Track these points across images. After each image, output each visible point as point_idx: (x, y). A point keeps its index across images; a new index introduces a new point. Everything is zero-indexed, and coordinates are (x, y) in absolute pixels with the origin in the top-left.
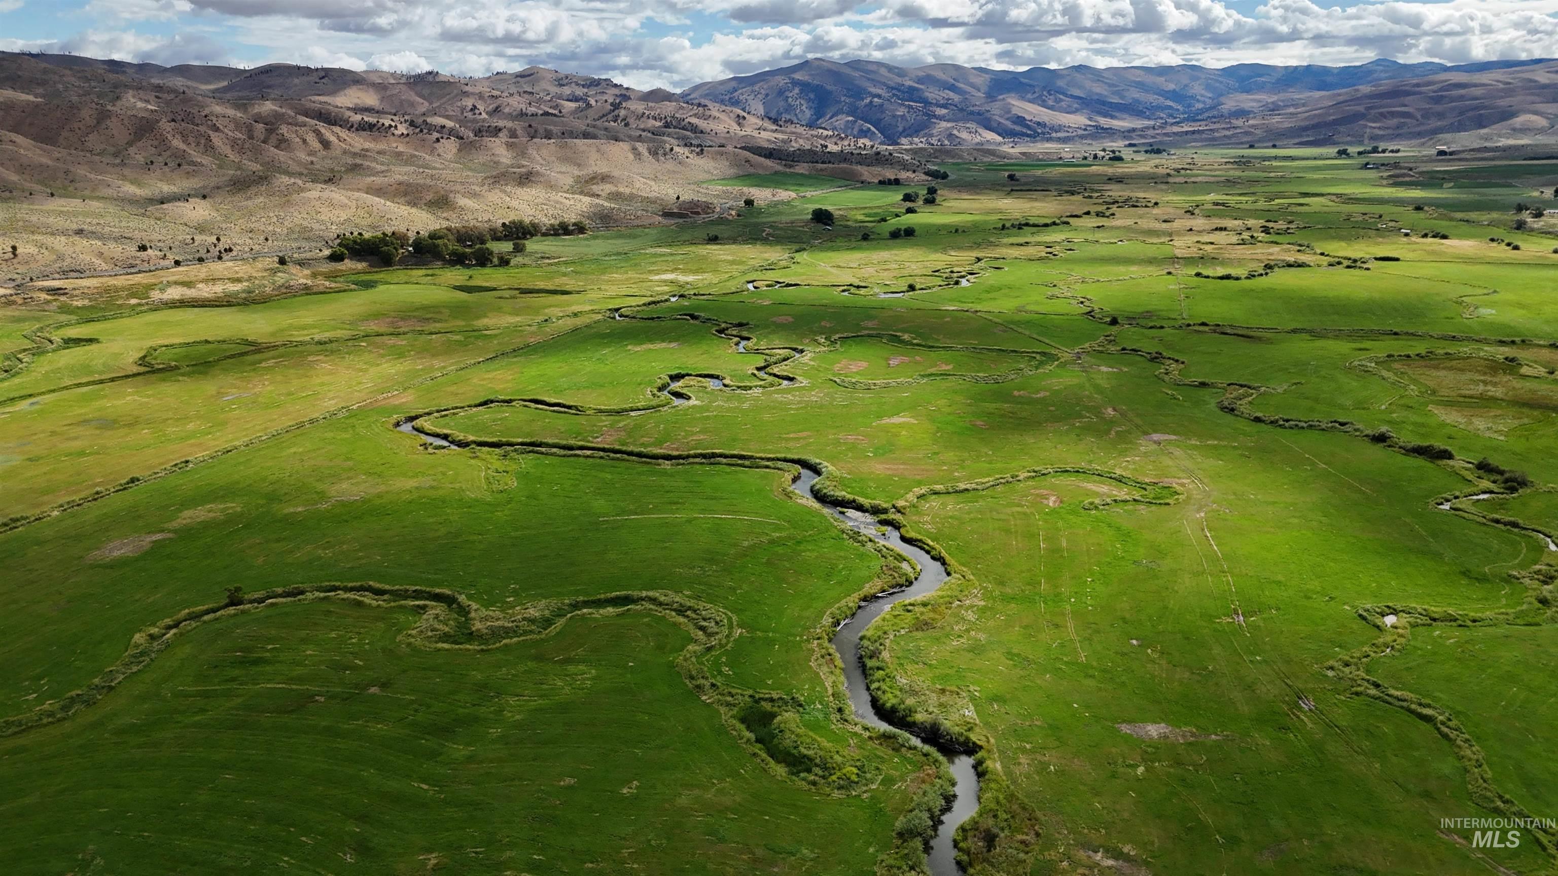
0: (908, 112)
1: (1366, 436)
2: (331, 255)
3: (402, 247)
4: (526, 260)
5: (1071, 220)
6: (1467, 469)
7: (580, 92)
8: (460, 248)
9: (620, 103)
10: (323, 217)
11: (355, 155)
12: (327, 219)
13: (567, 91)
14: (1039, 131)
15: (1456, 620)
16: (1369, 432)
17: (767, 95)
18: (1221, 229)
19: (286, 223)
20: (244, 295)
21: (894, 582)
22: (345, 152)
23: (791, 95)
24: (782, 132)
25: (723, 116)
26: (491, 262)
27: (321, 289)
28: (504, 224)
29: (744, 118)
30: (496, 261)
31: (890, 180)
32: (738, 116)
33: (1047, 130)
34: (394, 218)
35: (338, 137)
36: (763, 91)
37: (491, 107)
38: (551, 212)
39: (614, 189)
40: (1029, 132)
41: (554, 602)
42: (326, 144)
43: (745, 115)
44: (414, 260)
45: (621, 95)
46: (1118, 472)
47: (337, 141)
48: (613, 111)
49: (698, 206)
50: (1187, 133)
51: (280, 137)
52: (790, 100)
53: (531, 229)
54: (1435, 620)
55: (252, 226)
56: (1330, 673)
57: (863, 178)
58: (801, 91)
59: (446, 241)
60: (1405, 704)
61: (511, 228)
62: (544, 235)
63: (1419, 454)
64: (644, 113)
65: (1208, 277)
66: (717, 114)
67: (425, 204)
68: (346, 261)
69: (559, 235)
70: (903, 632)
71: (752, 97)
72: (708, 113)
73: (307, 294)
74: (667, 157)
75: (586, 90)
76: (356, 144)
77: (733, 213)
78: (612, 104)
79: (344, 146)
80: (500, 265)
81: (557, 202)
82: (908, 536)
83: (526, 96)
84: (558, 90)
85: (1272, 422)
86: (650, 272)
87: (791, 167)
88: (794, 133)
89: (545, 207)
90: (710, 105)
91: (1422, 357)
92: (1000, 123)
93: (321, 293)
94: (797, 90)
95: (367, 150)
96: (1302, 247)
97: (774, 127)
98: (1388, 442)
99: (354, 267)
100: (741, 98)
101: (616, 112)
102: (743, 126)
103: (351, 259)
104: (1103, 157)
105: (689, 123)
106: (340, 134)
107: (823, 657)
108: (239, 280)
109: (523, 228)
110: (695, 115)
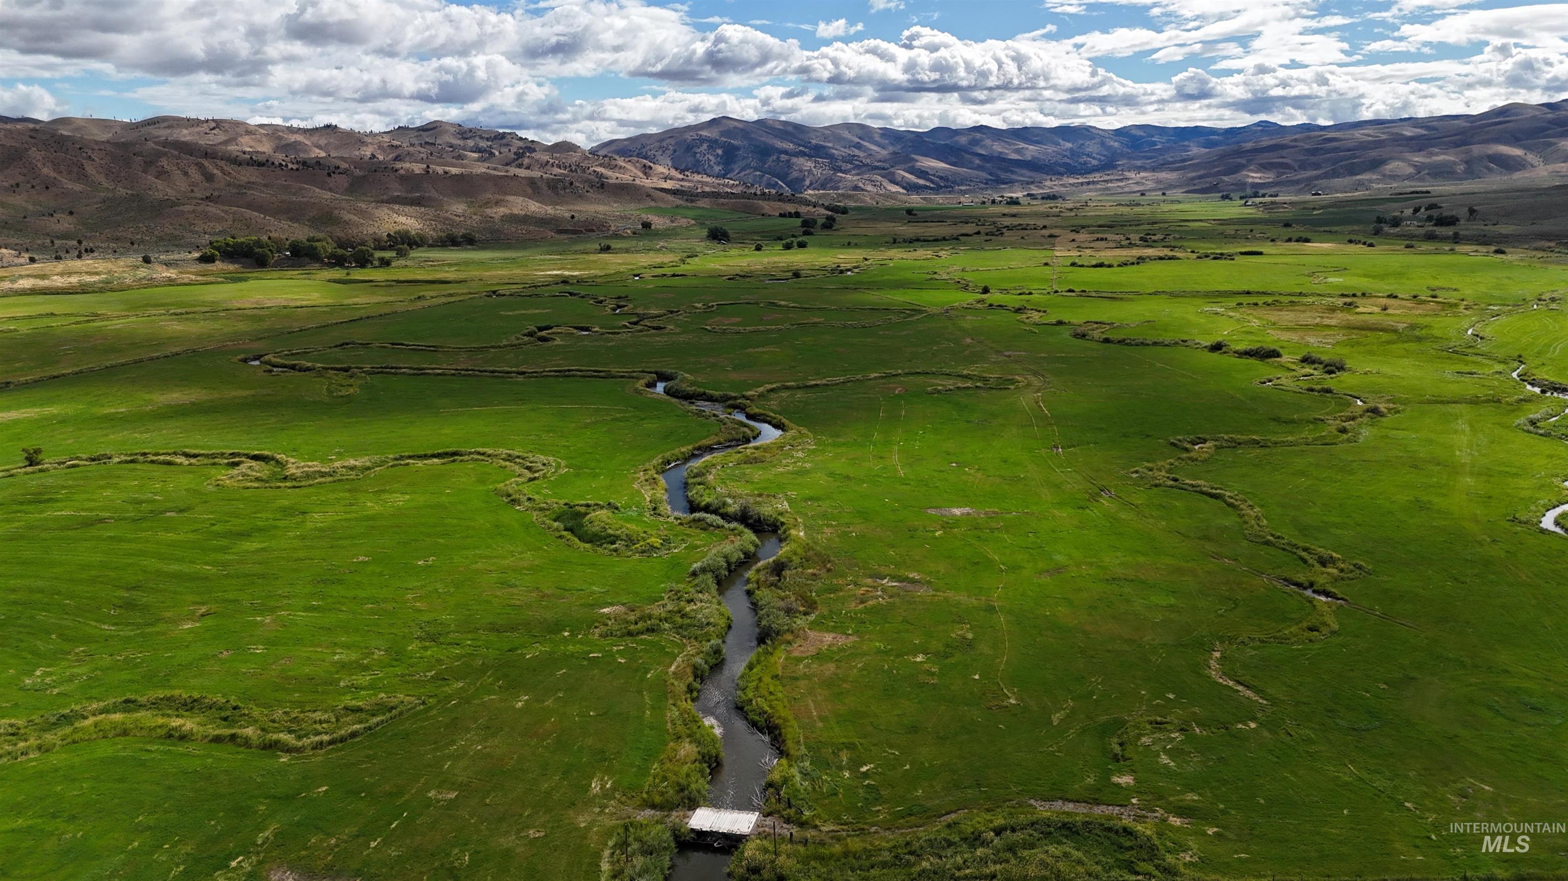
0: (815, 167)
1: (1206, 347)
2: (201, 256)
3: (279, 252)
4: (409, 263)
5: (961, 238)
6: (1292, 363)
7: (483, 144)
8: (340, 251)
9: (524, 153)
10: (196, 229)
11: (240, 186)
12: (201, 230)
13: (471, 143)
14: (942, 184)
15: (1258, 443)
16: (1208, 344)
17: (675, 151)
18: (1102, 239)
19: (156, 233)
20: (101, 285)
21: (731, 437)
22: (229, 185)
23: (699, 150)
24: (689, 181)
25: (629, 166)
26: (372, 264)
27: (186, 281)
28: (389, 235)
29: (650, 168)
30: (376, 263)
31: (790, 213)
32: (645, 166)
33: (950, 184)
34: (273, 230)
35: (223, 171)
36: (671, 148)
37: (390, 156)
38: (439, 227)
39: (507, 211)
40: (932, 185)
41: (376, 458)
42: (209, 178)
43: (652, 165)
44: (290, 262)
45: (526, 147)
46: (965, 372)
47: (220, 174)
48: (517, 159)
49: (593, 225)
50: (1082, 184)
51: (160, 169)
52: (698, 155)
53: (417, 239)
54: (1240, 444)
55: (119, 235)
56: (1134, 475)
57: (764, 212)
58: (710, 147)
59: (324, 243)
60: (1199, 489)
61: (396, 238)
62: (431, 246)
63: (1251, 356)
64: (548, 162)
65: (1082, 266)
66: (623, 164)
67: (308, 221)
68: (217, 262)
69: (446, 246)
70: (731, 465)
71: (660, 153)
72: (613, 163)
73: (170, 285)
74: (567, 191)
75: (489, 143)
76: (242, 178)
77: (629, 231)
78: (515, 153)
79: (228, 179)
80: (380, 267)
81: (447, 219)
82: (752, 412)
83: (428, 147)
84: (461, 143)
85: (1119, 342)
86: (536, 270)
87: (692, 201)
88: (700, 182)
89: (433, 223)
90: (617, 157)
91: (1268, 305)
92: (904, 177)
93: (186, 284)
94: (705, 146)
95: (253, 183)
96: (1173, 248)
97: (681, 176)
98: (1224, 349)
99: (225, 268)
100: (649, 153)
101: (520, 161)
102: (650, 175)
103: (223, 261)
104: (1001, 202)
105: (595, 171)
106: (225, 168)
107: (647, 480)
108: (97, 274)
109: (409, 238)
110: (601, 165)
